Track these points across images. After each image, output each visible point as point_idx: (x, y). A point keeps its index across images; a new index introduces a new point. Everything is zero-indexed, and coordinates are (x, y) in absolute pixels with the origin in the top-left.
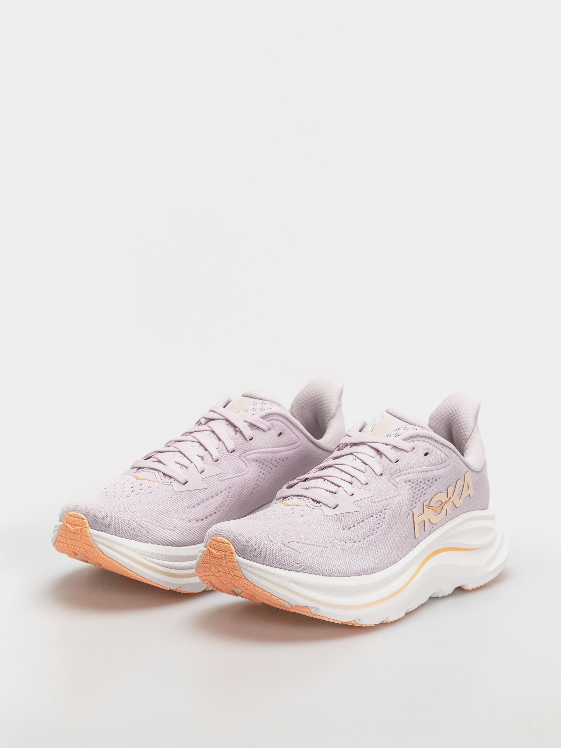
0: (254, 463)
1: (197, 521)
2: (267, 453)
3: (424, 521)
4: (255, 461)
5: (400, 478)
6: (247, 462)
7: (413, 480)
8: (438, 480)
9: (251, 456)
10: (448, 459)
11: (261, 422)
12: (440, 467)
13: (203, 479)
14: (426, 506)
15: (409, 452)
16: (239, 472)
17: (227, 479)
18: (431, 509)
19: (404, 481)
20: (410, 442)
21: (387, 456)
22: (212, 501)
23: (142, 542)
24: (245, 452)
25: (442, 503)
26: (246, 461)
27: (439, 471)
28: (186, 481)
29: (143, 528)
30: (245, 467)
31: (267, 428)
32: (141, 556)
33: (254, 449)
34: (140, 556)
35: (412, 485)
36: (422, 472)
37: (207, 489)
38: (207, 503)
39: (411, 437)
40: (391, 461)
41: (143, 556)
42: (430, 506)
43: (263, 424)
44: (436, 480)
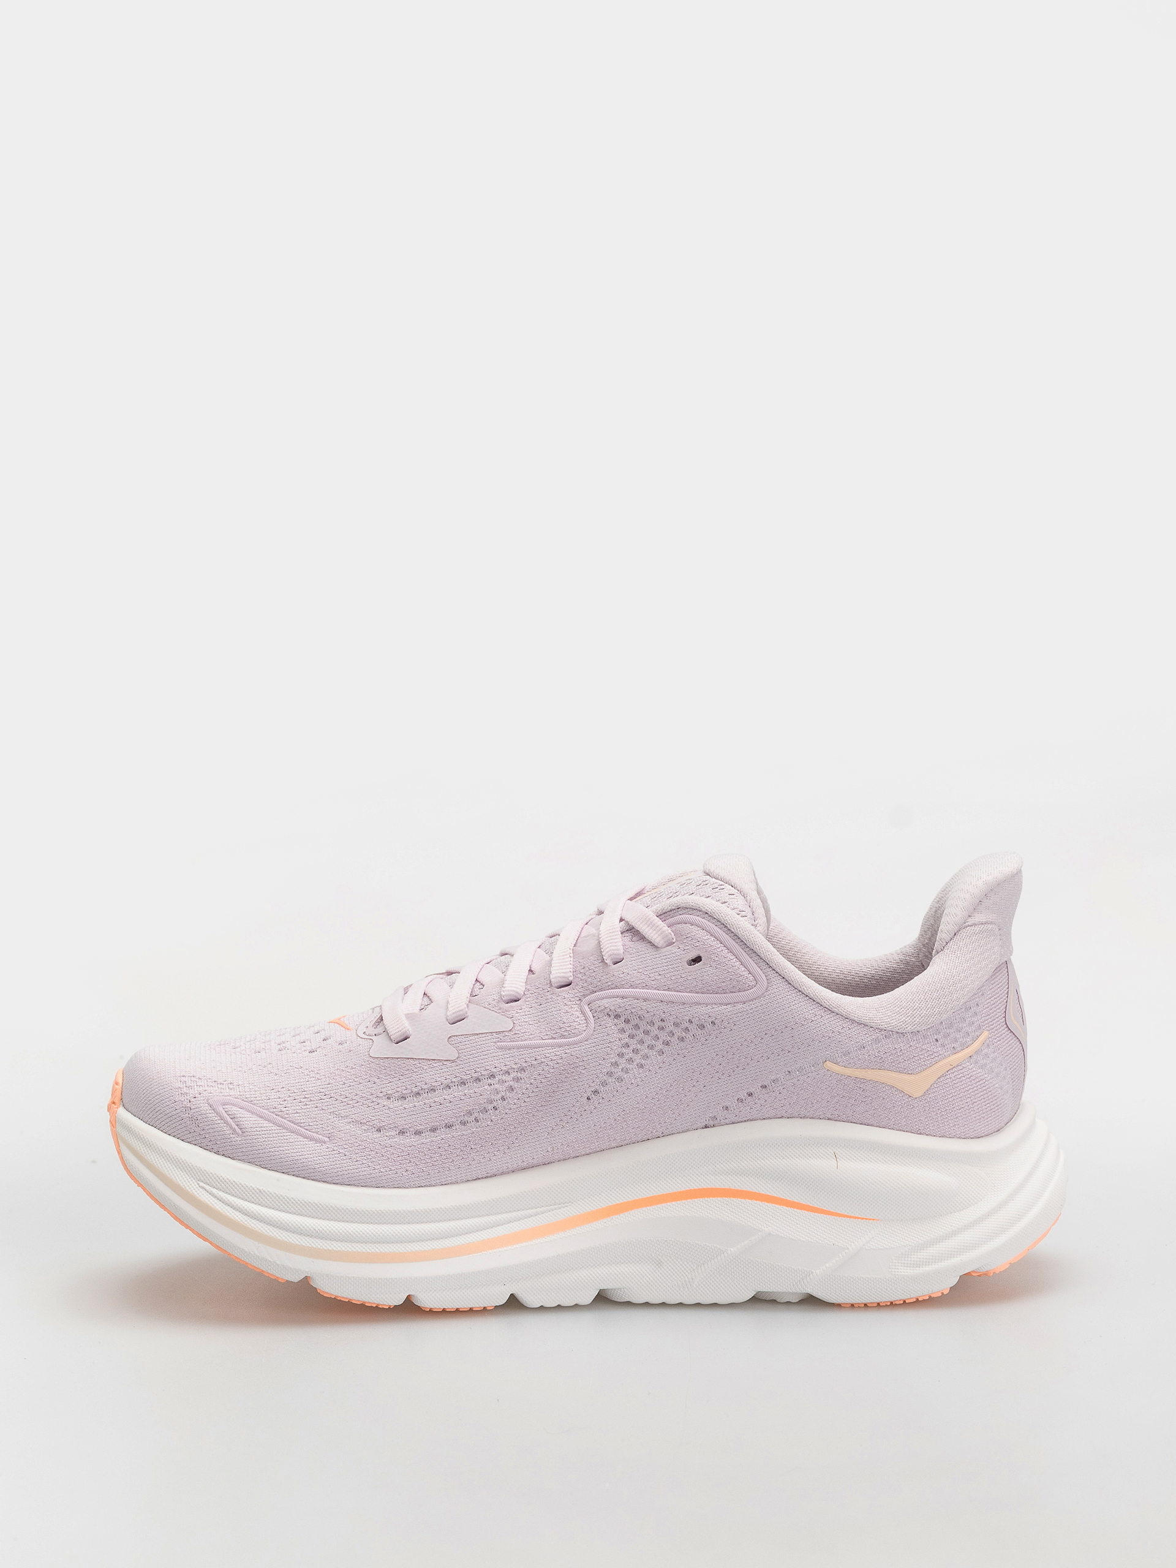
0: (610, 1022)
1: (402, 1132)
2: (645, 1000)
4: (612, 1017)
6: (591, 1016)
9: (605, 1003)
11: (651, 924)
13: (450, 1038)
16: (563, 1036)
17: (519, 1048)
22: (457, 1092)
23: (217, 1153)
24: (596, 992)
26: (590, 1014)
28: (405, 1036)
29: (222, 1121)
30: (583, 1027)
31: (662, 942)
32: (201, 1184)
33: (617, 987)
34: (198, 1184)
37: (453, 1061)
38: (440, 1096)
41: (207, 1187)
43: (657, 931)
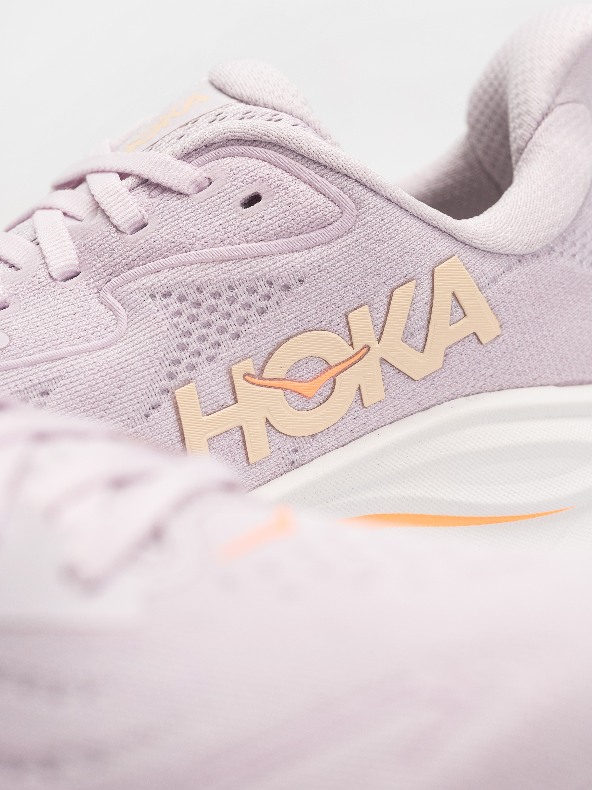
3: (241, 428)
5: (133, 286)
7: (183, 291)
8: (298, 289)
10: (342, 213)
12: (303, 244)
14: (247, 377)
15: (187, 195)
18: (275, 388)
19: (148, 295)
20: (200, 165)
21: (108, 214)
25: (330, 367)
27: (297, 255)
35: (177, 306)
36: (222, 261)
39: (209, 146)
40: (118, 230)
42: (264, 375)
44: (287, 288)
